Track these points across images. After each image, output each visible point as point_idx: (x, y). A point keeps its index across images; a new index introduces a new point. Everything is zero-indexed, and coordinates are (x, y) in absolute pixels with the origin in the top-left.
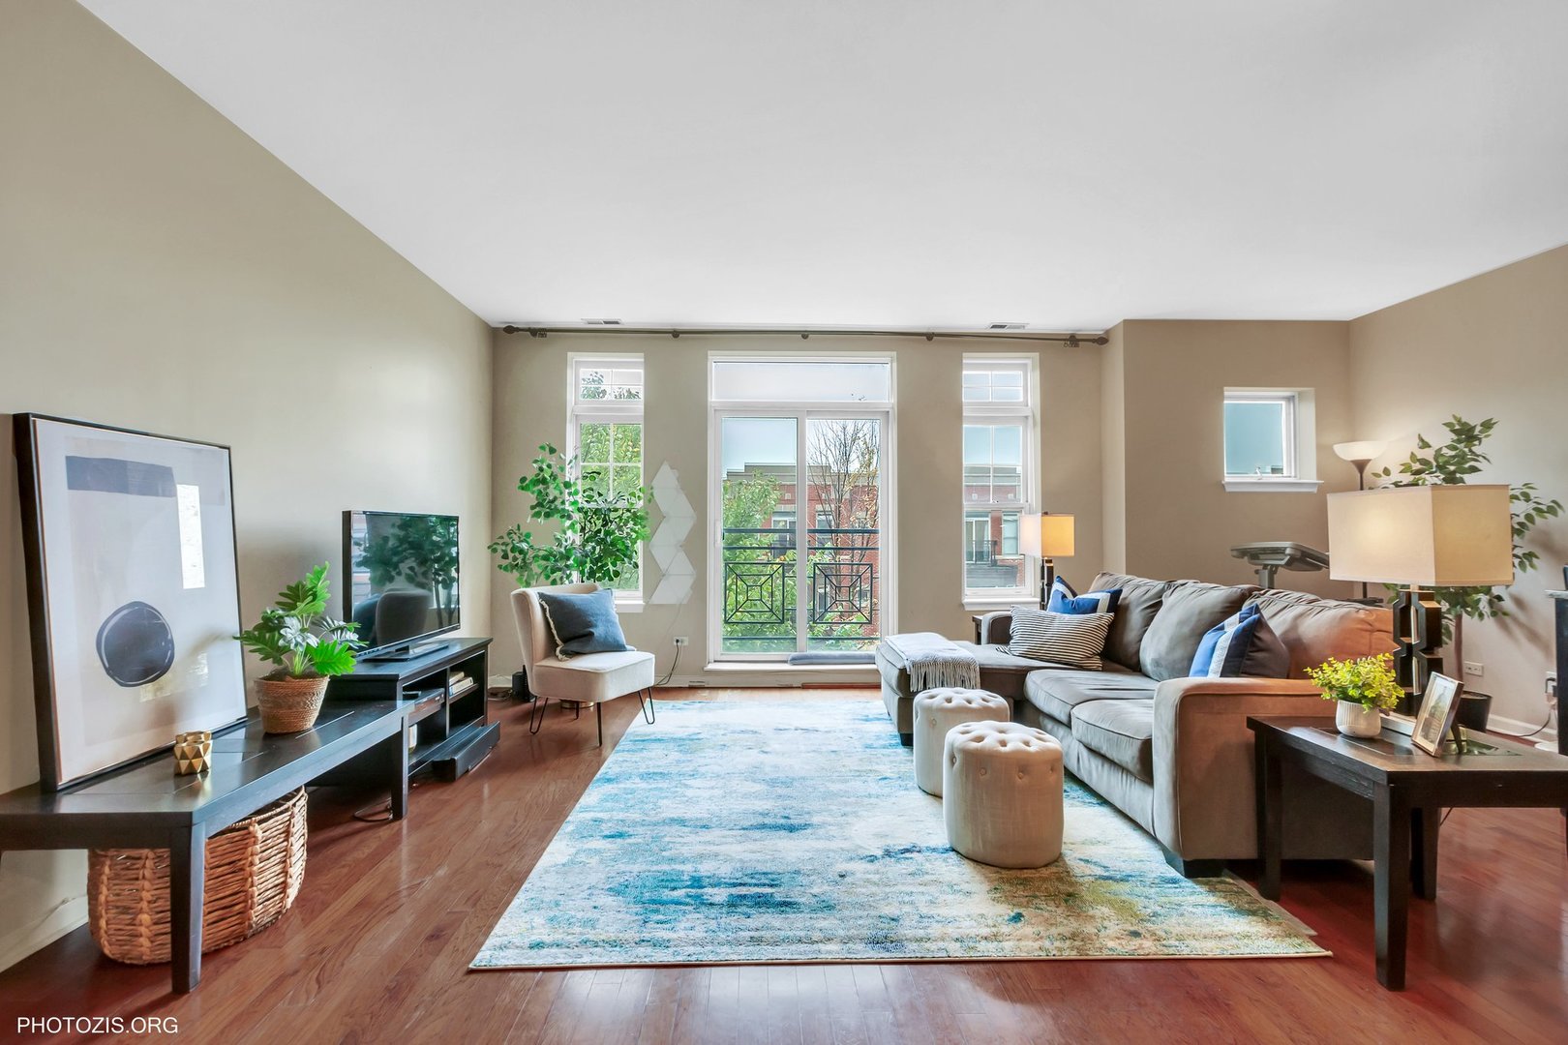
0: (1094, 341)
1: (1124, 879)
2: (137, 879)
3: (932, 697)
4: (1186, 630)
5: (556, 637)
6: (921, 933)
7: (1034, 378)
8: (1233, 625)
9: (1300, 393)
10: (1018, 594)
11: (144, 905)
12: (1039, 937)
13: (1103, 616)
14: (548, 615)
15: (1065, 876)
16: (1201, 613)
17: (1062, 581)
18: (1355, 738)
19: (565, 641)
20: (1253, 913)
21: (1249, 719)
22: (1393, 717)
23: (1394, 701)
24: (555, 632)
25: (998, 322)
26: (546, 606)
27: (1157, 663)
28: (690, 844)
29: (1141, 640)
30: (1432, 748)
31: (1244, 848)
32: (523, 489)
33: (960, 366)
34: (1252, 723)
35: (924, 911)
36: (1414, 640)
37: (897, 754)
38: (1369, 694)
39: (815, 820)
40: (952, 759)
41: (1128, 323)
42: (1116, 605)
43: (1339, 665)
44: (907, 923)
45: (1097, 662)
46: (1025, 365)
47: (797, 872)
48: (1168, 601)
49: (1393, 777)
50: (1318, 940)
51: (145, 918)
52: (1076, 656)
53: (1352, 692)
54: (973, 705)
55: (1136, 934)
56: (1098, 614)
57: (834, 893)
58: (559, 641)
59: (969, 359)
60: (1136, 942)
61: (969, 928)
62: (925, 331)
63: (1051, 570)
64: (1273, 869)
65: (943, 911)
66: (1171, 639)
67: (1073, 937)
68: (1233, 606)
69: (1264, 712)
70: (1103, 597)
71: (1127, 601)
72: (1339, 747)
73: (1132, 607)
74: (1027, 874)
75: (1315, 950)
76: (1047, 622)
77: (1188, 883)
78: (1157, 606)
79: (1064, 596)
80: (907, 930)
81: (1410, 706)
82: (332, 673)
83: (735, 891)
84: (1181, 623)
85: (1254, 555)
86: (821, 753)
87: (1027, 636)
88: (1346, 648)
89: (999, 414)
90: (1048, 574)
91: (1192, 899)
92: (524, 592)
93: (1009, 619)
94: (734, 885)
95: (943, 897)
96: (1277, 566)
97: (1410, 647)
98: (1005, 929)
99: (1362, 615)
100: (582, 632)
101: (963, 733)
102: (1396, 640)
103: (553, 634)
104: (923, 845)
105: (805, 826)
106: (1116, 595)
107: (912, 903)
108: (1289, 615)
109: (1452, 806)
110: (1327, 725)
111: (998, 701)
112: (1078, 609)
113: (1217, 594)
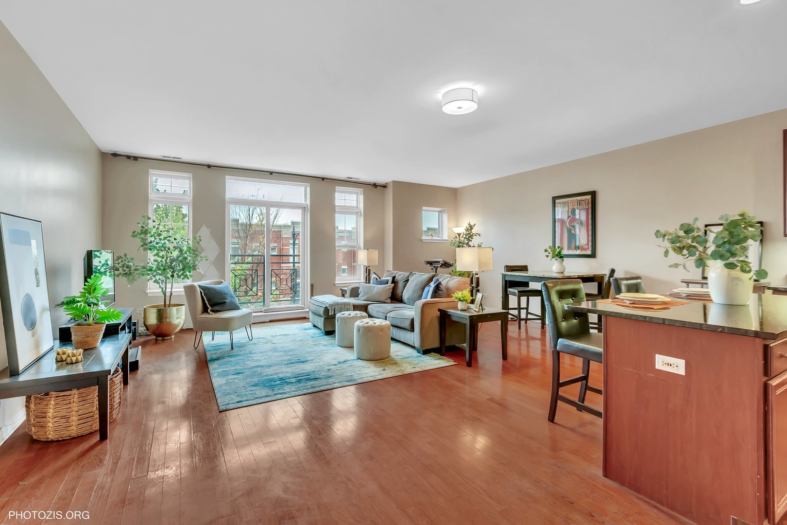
0: (382, 186)
1: (408, 358)
2: (70, 403)
3: (343, 314)
4: (418, 287)
5: (208, 305)
6: (360, 377)
7: (361, 198)
8: (432, 285)
9: (443, 210)
10: (354, 279)
11: (74, 413)
12: (391, 372)
13: (390, 285)
14: (203, 295)
15: (392, 360)
16: (422, 282)
17: (375, 273)
18: (462, 310)
19: (212, 306)
20: (440, 359)
21: (439, 309)
22: (470, 305)
23: (470, 301)
24: (207, 302)
25: (349, 176)
26: (202, 291)
27: (408, 299)
28: (270, 371)
29: (403, 292)
30: (477, 310)
31: (436, 344)
32: (134, 236)
33: (334, 191)
34: (439, 310)
35: (358, 373)
36: (474, 285)
37: (325, 338)
38: (465, 299)
39: (309, 359)
40: (359, 330)
41: (394, 182)
42: (394, 281)
43: (459, 293)
44: (355, 376)
45: (389, 300)
46: (358, 192)
47: (314, 371)
48: (411, 279)
49: (470, 317)
50: (454, 362)
51: (75, 418)
52: (383, 299)
53: (462, 299)
54: (358, 315)
55: (414, 368)
56: (389, 284)
57: (330, 374)
58: (209, 306)
59: (338, 188)
60: (415, 369)
61: (372, 374)
62: (321, 176)
63: (369, 270)
64: (444, 349)
65: (364, 372)
66: (413, 291)
67: (400, 371)
68: (431, 280)
69: (442, 307)
70: (390, 279)
71: (397, 280)
72: (459, 312)
73: (399, 281)
74: (382, 361)
75: (454, 363)
76: (372, 288)
77: (424, 356)
78: (407, 281)
79: (377, 279)
80: (356, 377)
81: (472, 302)
82: (107, 323)
83: (297, 379)
84: (416, 286)
85: (431, 263)
86: (296, 341)
87: (365, 293)
88: (460, 289)
89: (347, 210)
90: (368, 271)
91: (425, 359)
92: (192, 285)
93: (358, 288)
94: (296, 377)
95: (362, 369)
96: (438, 267)
97: (473, 287)
98: (383, 372)
99: (463, 280)
100: (220, 302)
101: (361, 322)
102: (470, 286)
103: (206, 303)
104: (349, 359)
105: (307, 361)
106: (394, 278)
107: (354, 372)
108: (446, 281)
109: (482, 322)
110: (456, 308)
111: (364, 314)
112: (381, 283)
113: (426, 276)
